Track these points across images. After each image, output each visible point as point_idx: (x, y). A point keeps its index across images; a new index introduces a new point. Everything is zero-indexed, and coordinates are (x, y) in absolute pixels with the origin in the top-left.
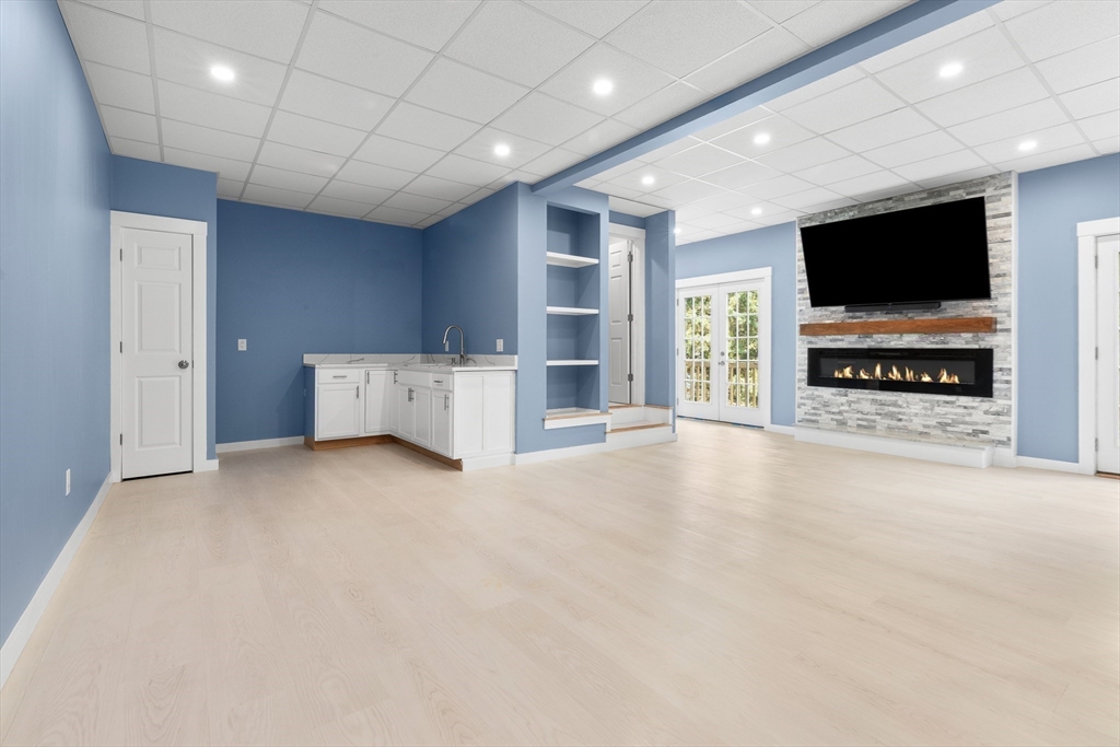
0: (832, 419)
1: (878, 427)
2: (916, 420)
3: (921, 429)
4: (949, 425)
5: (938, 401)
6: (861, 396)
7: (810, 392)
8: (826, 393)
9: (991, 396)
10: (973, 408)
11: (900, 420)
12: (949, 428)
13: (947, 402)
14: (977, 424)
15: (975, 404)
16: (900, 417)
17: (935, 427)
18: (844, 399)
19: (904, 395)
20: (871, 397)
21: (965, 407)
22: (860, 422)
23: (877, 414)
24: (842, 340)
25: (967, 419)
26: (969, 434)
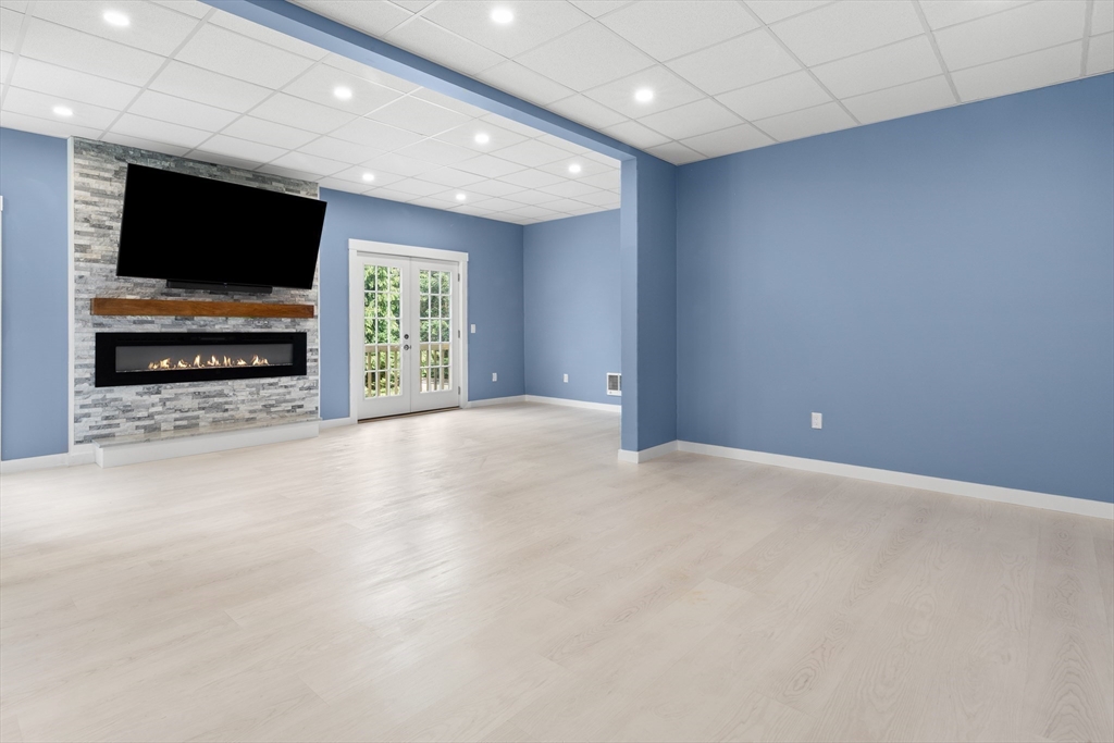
0: (137, 427)
1: (202, 424)
2: (242, 407)
3: (248, 415)
4: (273, 406)
5: (263, 385)
6: (180, 391)
7: (100, 396)
8: (127, 394)
9: (305, 374)
10: (292, 386)
11: (226, 410)
12: (273, 409)
13: (271, 384)
14: (294, 400)
15: (293, 383)
16: (227, 407)
17: (261, 410)
18: (155, 398)
19: (230, 382)
20: (192, 390)
21: (286, 387)
22: (178, 423)
23: (200, 409)
24: (152, 322)
25: (288, 397)
26: (288, 411)
